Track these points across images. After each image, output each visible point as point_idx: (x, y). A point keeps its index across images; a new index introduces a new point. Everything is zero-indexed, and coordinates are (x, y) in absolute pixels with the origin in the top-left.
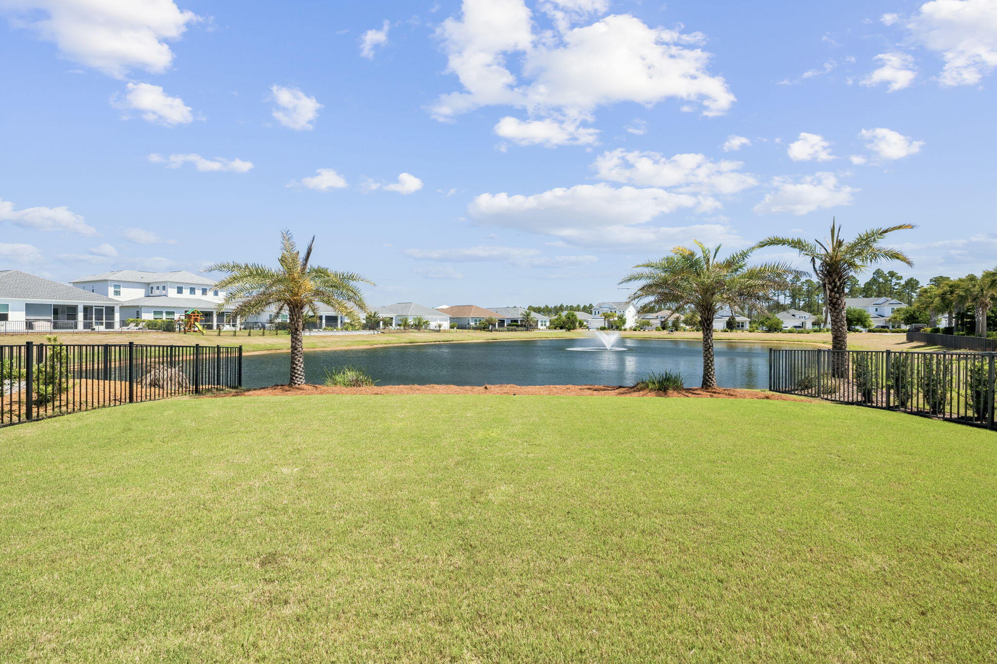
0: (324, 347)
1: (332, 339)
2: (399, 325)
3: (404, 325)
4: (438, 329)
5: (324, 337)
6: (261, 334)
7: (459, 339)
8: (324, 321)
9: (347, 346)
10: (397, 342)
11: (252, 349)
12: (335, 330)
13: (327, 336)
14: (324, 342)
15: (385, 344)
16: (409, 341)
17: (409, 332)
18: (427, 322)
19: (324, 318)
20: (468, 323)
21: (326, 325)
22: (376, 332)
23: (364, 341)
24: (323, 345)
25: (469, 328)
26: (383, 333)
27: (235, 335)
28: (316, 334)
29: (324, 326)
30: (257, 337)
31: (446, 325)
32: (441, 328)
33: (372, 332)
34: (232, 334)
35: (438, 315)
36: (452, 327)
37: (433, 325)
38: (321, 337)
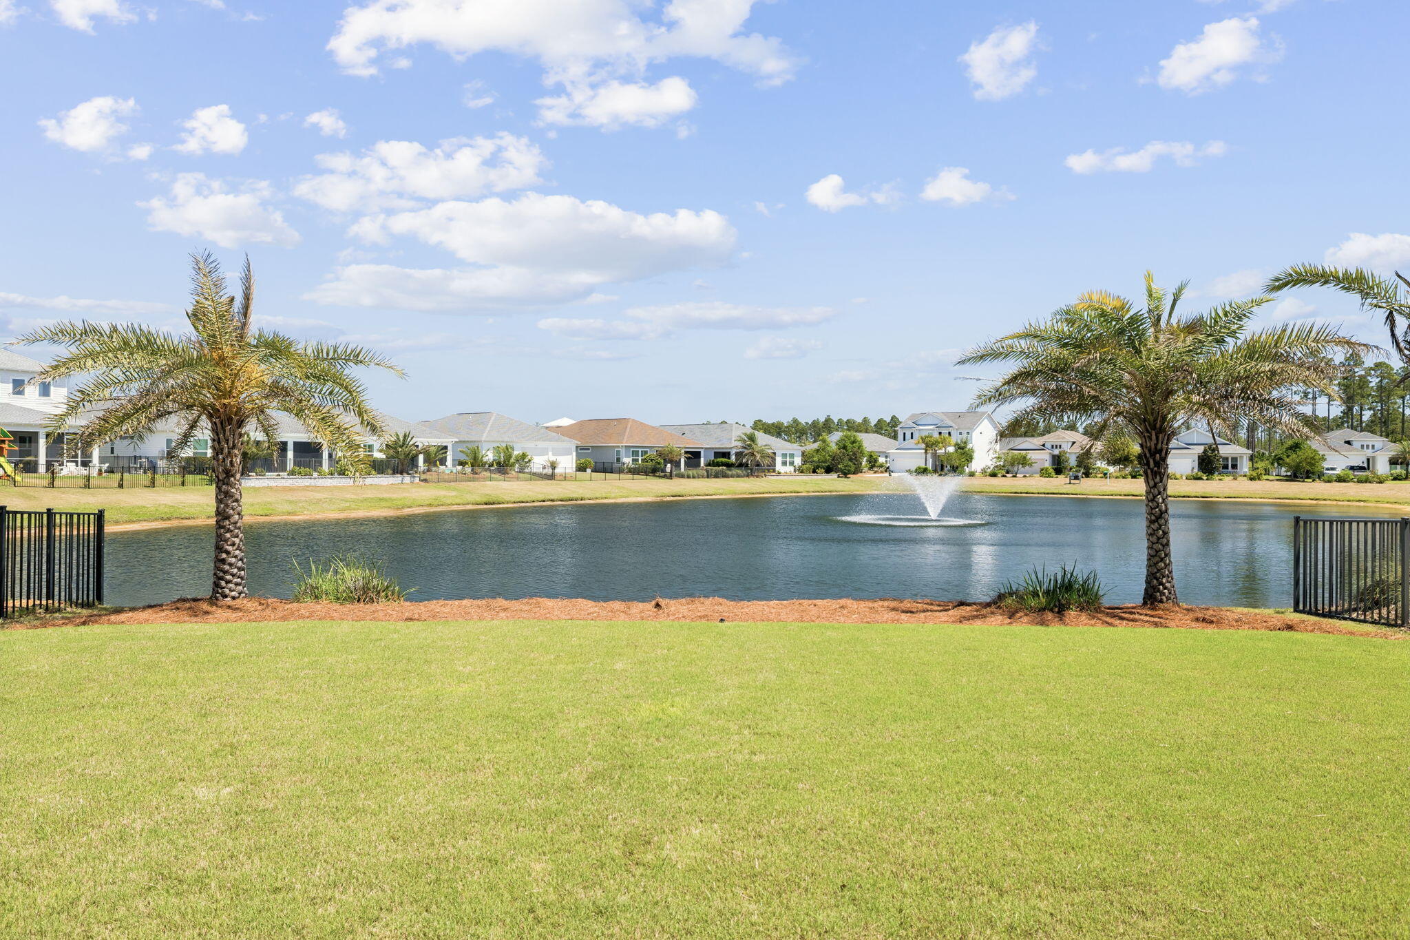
0: (289, 514)
1: (310, 495)
2: (462, 464)
3: (473, 462)
4: (549, 471)
5: (291, 489)
6: (147, 482)
7: (598, 495)
8: (290, 454)
9: (342, 510)
10: (458, 501)
11: (125, 518)
12: (315, 474)
13: (298, 489)
14: (291, 502)
15: (430, 505)
16: (485, 500)
17: (485, 479)
18: (524, 456)
19: (290, 446)
20: (618, 460)
21: (296, 463)
22: (407, 479)
23: (380, 499)
24: (288, 507)
25: (620, 471)
26: (425, 480)
27: (87, 486)
28: (273, 483)
29: (290, 465)
30: (137, 490)
31: (567, 463)
32: (557, 471)
33: (398, 479)
34: (82, 482)
35: (550, 440)
36: (581, 468)
37: (538, 463)
38: (285, 489)
